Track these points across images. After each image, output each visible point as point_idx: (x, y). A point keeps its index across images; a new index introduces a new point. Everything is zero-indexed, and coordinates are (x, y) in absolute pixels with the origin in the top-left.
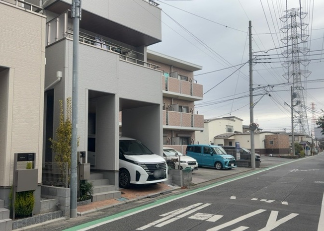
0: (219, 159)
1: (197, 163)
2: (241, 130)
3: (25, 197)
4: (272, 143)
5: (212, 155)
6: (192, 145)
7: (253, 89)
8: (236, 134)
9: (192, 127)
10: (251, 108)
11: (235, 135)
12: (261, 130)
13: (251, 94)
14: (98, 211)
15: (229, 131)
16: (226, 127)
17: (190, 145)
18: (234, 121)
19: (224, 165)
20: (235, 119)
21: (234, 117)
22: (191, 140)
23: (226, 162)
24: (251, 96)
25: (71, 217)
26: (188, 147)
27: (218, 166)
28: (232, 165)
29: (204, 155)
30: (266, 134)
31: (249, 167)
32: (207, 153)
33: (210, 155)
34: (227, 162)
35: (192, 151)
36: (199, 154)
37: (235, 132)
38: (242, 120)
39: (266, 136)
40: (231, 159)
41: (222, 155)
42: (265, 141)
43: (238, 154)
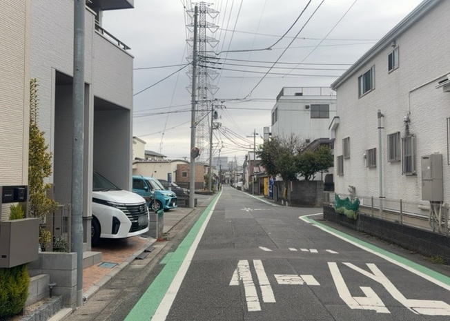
2: (143, 157)
3: (16, 277)
4: (185, 174)
7: (196, 102)
8: (138, 161)
10: (193, 127)
12: (166, 157)
13: (193, 108)
14: (100, 289)
18: (136, 143)
19: (164, 204)
20: (136, 140)
21: (135, 137)
23: (167, 201)
24: (193, 111)
25: (77, 306)
27: (155, 206)
28: (174, 204)
30: (178, 163)
31: (186, 207)
34: (169, 200)
37: (136, 159)
38: (145, 143)
39: (178, 166)
40: (172, 196)
41: (161, 191)
42: (176, 172)
43: (170, 189)
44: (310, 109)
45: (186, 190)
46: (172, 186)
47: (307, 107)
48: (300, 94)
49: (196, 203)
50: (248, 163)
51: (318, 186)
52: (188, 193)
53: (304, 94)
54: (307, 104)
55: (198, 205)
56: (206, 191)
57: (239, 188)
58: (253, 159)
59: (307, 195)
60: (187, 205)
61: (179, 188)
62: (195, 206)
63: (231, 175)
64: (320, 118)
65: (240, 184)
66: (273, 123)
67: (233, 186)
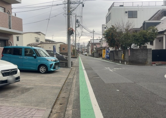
0: (43, 62)
1: (19, 71)
2: (44, 41)
4: (64, 49)
5: (35, 57)
6: (10, 47)
9: (10, 28)
11: (41, 44)
15: (37, 42)
16: (35, 38)
17: (7, 47)
18: (40, 35)
19: (49, 68)
20: (40, 34)
21: (40, 32)
22: (9, 43)
23: (51, 65)
26: (4, 49)
27: (42, 69)
28: (57, 67)
29: (25, 57)
30: (61, 44)
32: (29, 55)
33: (33, 58)
34: (53, 64)
35: (10, 53)
36: (19, 57)
37: (41, 42)
38: (45, 35)
39: (61, 45)
40: (55, 61)
41: (46, 58)
42: (60, 48)
43: (55, 56)
44: (127, 13)
45: (66, 56)
46: (57, 54)
47: (126, 12)
48: (122, 6)
49: (72, 65)
50: (90, 44)
51: (149, 52)
52: (67, 58)
53: (124, 6)
54: (126, 11)
55: (73, 65)
56: (74, 56)
57: (86, 55)
58: (93, 42)
59: (140, 58)
60: (66, 66)
61: (61, 55)
62: (72, 66)
63: (81, 50)
64: (132, 18)
65: (86, 53)
66: (107, 22)
67: (83, 54)
